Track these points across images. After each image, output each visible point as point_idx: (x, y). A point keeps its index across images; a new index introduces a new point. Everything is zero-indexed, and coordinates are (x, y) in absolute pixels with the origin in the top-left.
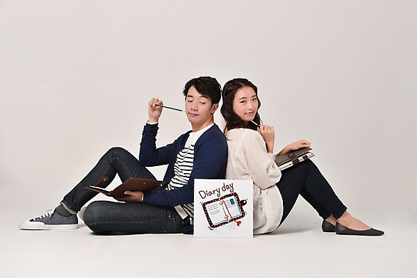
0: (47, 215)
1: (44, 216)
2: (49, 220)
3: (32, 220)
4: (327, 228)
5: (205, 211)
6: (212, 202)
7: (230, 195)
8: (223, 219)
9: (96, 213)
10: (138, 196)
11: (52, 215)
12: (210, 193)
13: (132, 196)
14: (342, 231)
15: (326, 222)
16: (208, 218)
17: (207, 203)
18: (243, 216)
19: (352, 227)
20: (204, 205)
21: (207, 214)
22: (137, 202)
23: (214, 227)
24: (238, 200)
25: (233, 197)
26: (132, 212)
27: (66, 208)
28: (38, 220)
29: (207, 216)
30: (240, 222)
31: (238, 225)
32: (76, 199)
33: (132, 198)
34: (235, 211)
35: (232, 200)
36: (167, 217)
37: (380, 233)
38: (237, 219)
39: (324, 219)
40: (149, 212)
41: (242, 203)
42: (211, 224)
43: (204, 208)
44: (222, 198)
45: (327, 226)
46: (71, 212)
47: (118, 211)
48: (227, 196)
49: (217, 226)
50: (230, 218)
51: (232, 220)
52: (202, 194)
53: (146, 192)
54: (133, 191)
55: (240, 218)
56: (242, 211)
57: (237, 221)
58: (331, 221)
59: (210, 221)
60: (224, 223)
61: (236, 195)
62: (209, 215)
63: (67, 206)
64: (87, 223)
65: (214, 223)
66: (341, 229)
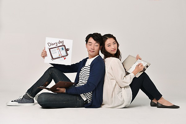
0: (19, 99)
1: (18, 99)
2: (20, 101)
3: (12, 101)
4: (153, 105)
5: (50, 52)
6: (53, 48)
7: (62, 46)
8: (58, 56)
9: (43, 99)
10: (63, 90)
11: (22, 98)
12: (53, 44)
13: (60, 90)
14: (160, 106)
15: (153, 102)
16: (51, 55)
17: (51, 48)
18: (67, 56)
19: (164, 104)
20: (50, 49)
21: (51, 53)
22: (62, 93)
23: (54, 59)
24: (65, 48)
25: (63, 47)
26: (60, 98)
27: (29, 95)
28: (15, 101)
29: (51, 54)
30: (66, 58)
31: (65, 59)
32: (33, 91)
33: (61, 91)
34: (63, 53)
35: (62, 48)
36: (77, 100)
37: (178, 107)
38: (64, 56)
39: (152, 101)
40: (68, 97)
41: (67, 50)
42: (52, 57)
43: (50, 51)
44: (58, 47)
45: (153, 104)
46: (31, 97)
47: (54, 97)
48: (61, 46)
49: (55, 59)
50: (61, 56)
51: (62, 57)
52: (49, 44)
53: (67, 88)
54: (60, 88)
55: (66, 56)
56: (67, 53)
57: (64, 57)
58: (155, 101)
59: (52, 56)
60: (58, 58)
61: (64, 46)
62: (52, 53)
63: (29, 94)
64: (39, 103)
65: (54, 58)
66: (159, 105)
